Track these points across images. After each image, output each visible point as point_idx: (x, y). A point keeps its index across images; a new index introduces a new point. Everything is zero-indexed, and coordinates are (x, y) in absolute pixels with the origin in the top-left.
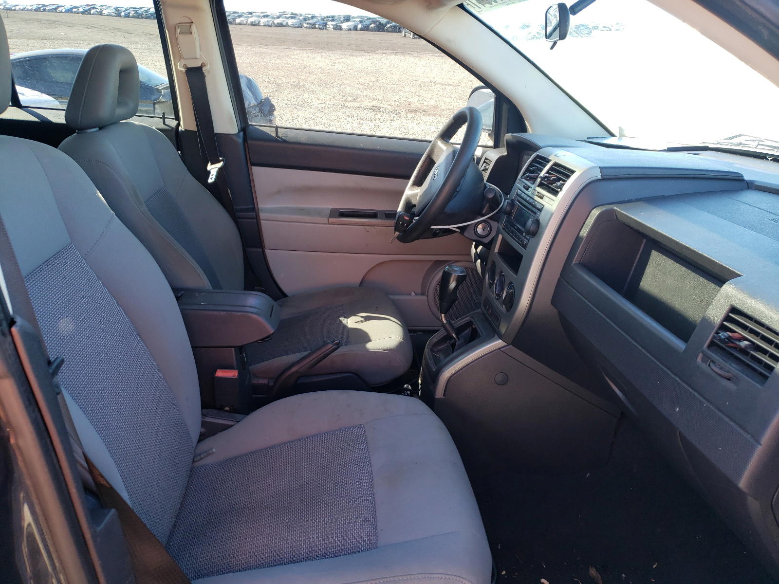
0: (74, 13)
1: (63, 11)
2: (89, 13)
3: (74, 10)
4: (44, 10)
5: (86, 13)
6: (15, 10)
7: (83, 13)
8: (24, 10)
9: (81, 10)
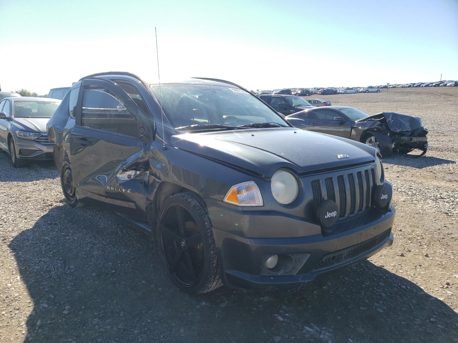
0: (430, 86)
1: (424, 86)
2: (439, 86)
3: (430, 85)
4: (413, 87)
5: (437, 86)
6: (397, 87)
7: (435, 86)
8: (402, 87)
9: (434, 84)
